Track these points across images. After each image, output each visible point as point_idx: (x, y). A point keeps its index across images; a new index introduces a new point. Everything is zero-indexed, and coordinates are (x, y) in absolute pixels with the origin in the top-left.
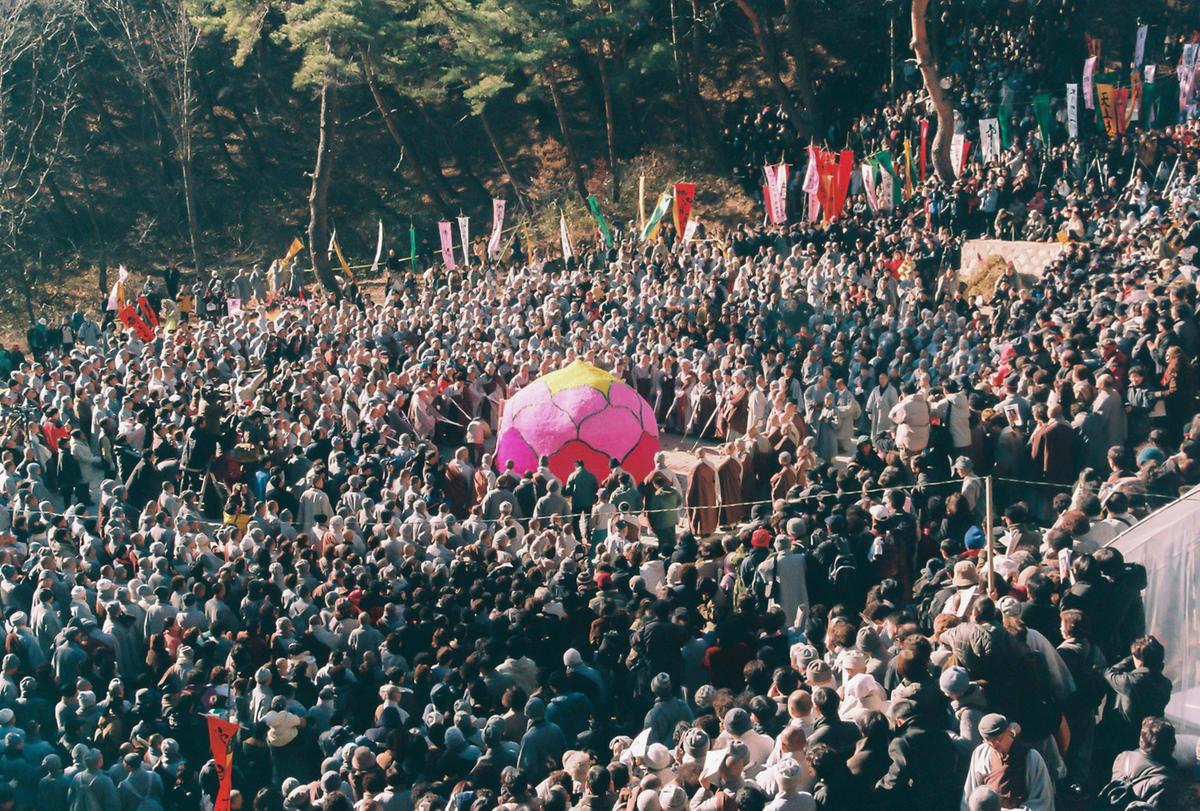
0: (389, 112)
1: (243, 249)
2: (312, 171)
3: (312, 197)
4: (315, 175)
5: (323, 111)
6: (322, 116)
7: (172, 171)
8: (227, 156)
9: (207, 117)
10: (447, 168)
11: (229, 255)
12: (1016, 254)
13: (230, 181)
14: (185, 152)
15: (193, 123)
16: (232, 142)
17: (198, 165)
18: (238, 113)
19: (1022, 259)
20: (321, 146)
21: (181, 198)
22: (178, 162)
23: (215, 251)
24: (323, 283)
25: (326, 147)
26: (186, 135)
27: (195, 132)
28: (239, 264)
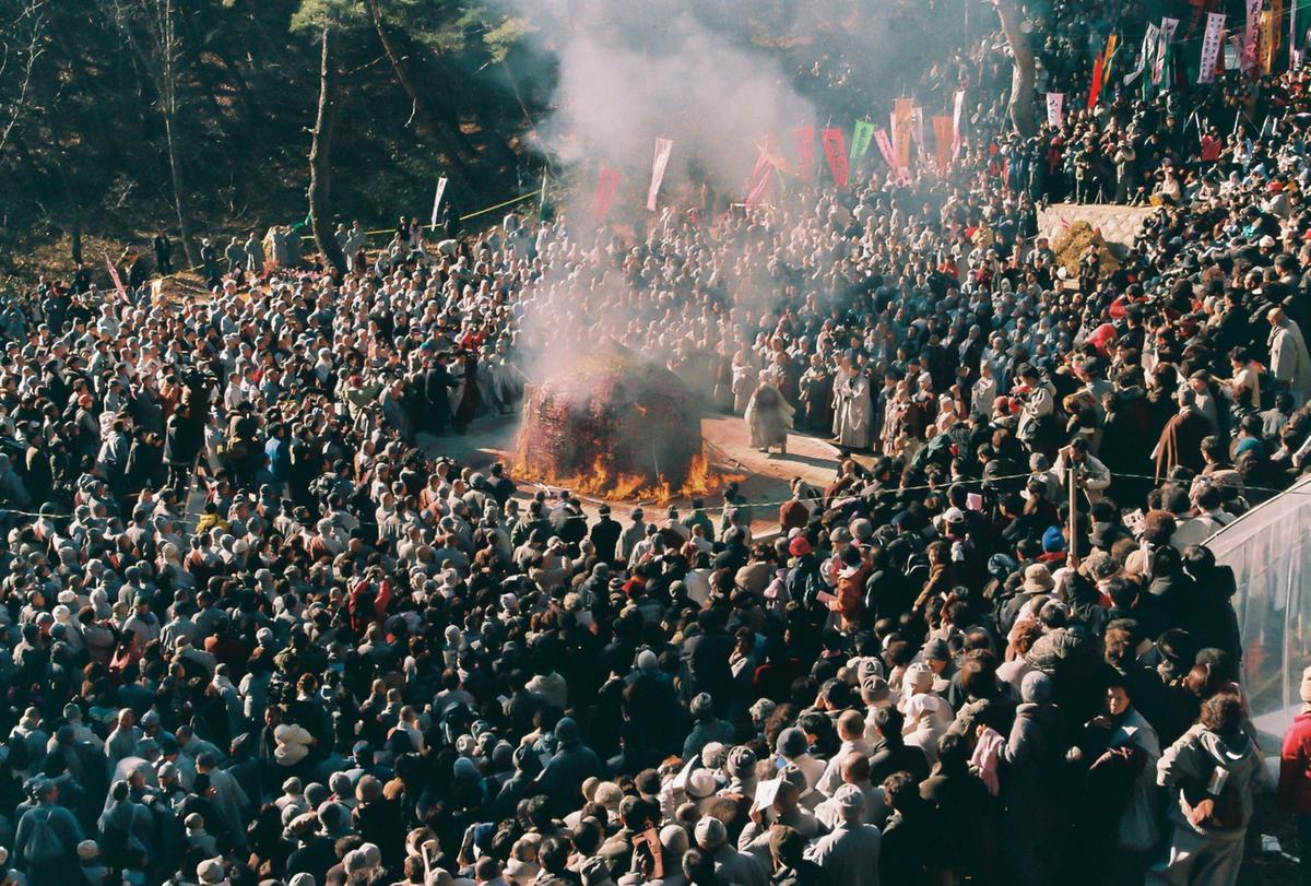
0: (399, 59)
1: (235, 213)
2: (313, 127)
3: (312, 156)
4: (316, 130)
5: (324, 57)
6: (323, 64)
7: (154, 124)
8: (216, 110)
9: (193, 64)
10: (466, 123)
11: (220, 222)
12: (1104, 220)
13: (219, 137)
14: (169, 104)
15: (178, 70)
16: (224, 93)
17: (183, 120)
18: (229, 62)
19: (1111, 226)
20: (322, 98)
21: (165, 154)
22: (161, 116)
23: (201, 216)
24: (325, 252)
25: (328, 98)
26: (169, 84)
27: (181, 81)
28: (232, 232)
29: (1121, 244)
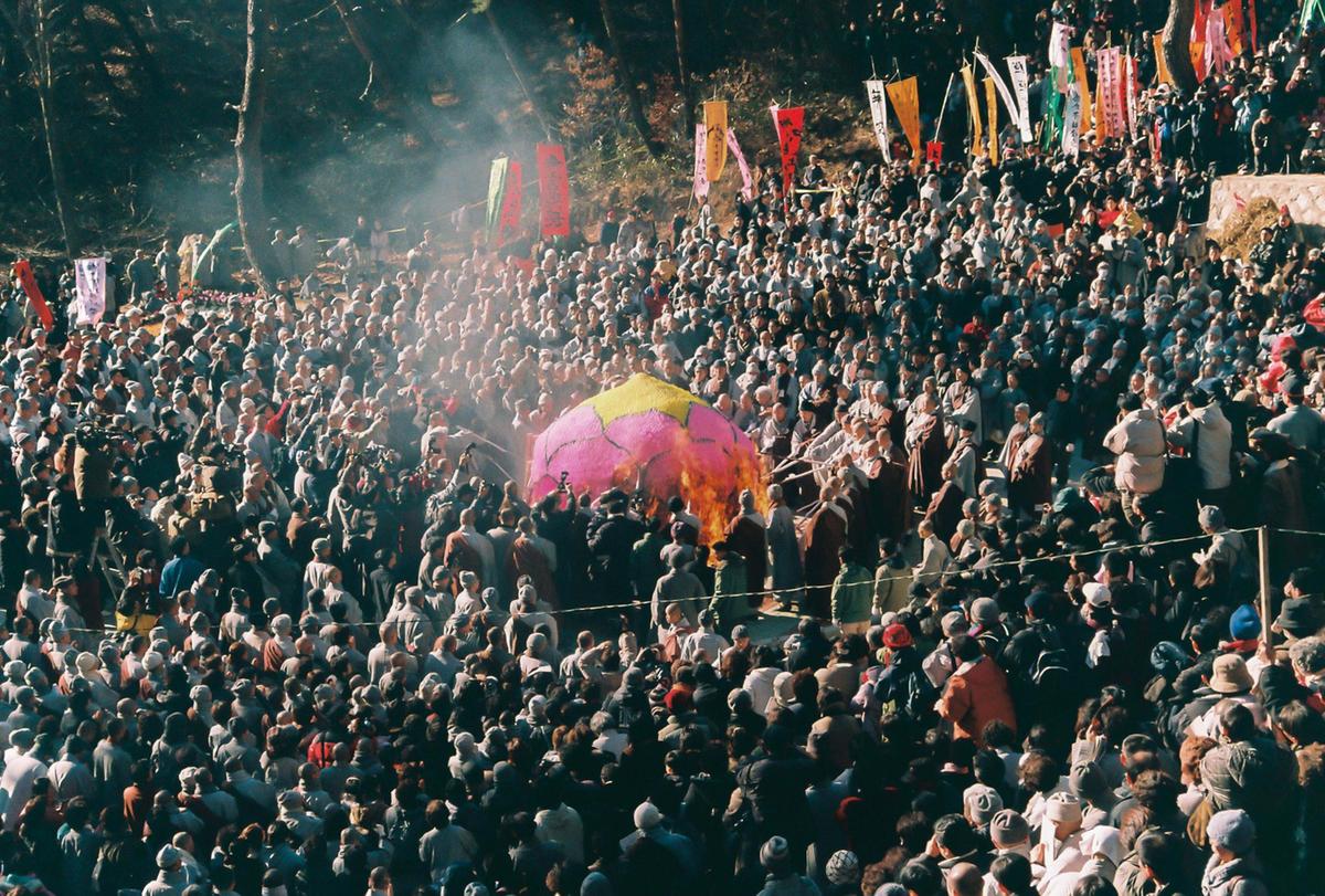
0: (349, 11)
1: (137, 219)
2: (238, 102)
3: (239, 140)
4: (242, 107)
5: (250, 10)
6: (250, 19)
7: (25, 103)
8: (108, 82)
9: (74, 22)
10: (438, 93)
11: (117, 230)
12: (1293, 193)
13: (114, 118)
14: (44, 76)
15: (54, 30)
16: (116, 60)
17: (66, 98)
18: (121, 15)
19: (1303, 202)
20: (249, 64)
21: (40, 146)
22: (32, 90)
23: (93, 222)
24: (259, 268)
25: (257, 64)
26: (43, 48)
27: (57, 45)
28: (133, 243)
29: (1318, 226)
